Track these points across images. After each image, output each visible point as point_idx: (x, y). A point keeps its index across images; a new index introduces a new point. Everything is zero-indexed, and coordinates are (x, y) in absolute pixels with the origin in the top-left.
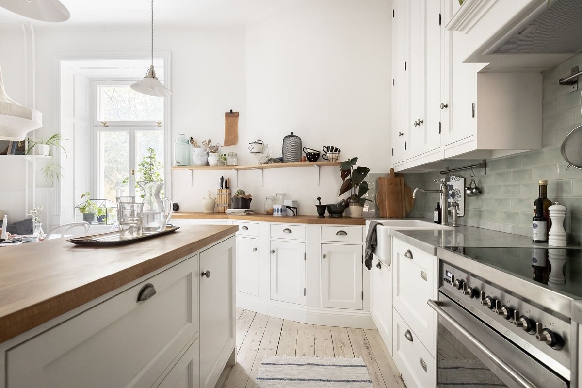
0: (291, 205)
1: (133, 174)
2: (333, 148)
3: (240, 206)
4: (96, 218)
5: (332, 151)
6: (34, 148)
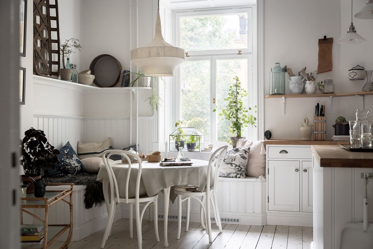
1: (214, 102)
4: (186, 146)
6: (137, 80)
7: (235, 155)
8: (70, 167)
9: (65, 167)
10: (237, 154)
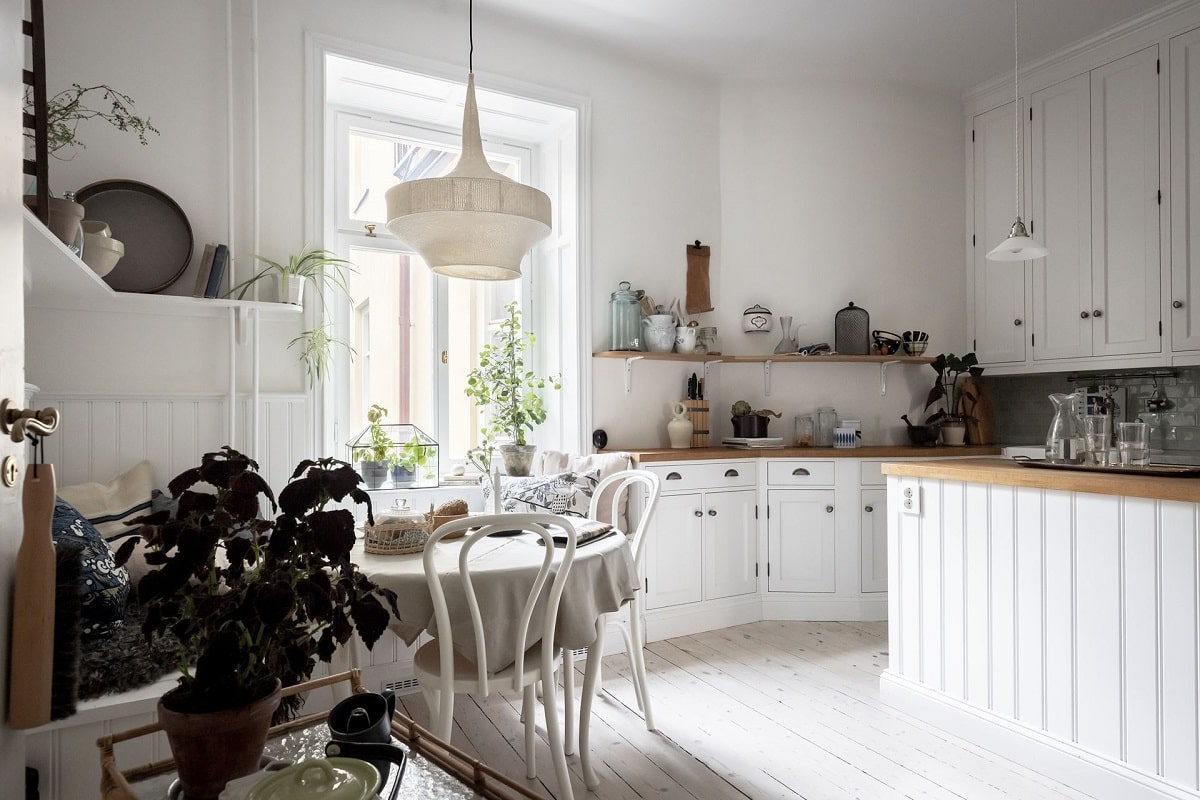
3: (756, 433)
6: (257, 281)
7: (572, 491)
8: (116, 589)
9: (103, 596)
10: (574, 488)
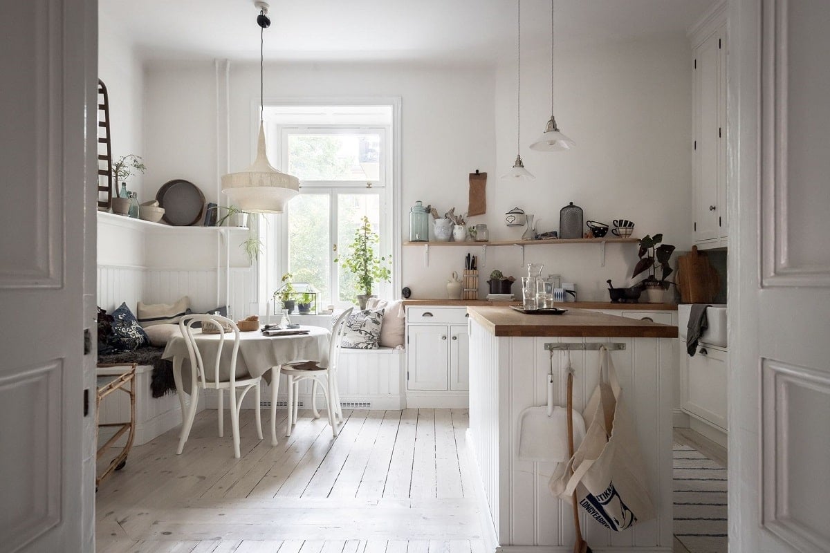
0: (571, 288)
2: (626, 222)
4: (296, 307)
5: (625, 225)
